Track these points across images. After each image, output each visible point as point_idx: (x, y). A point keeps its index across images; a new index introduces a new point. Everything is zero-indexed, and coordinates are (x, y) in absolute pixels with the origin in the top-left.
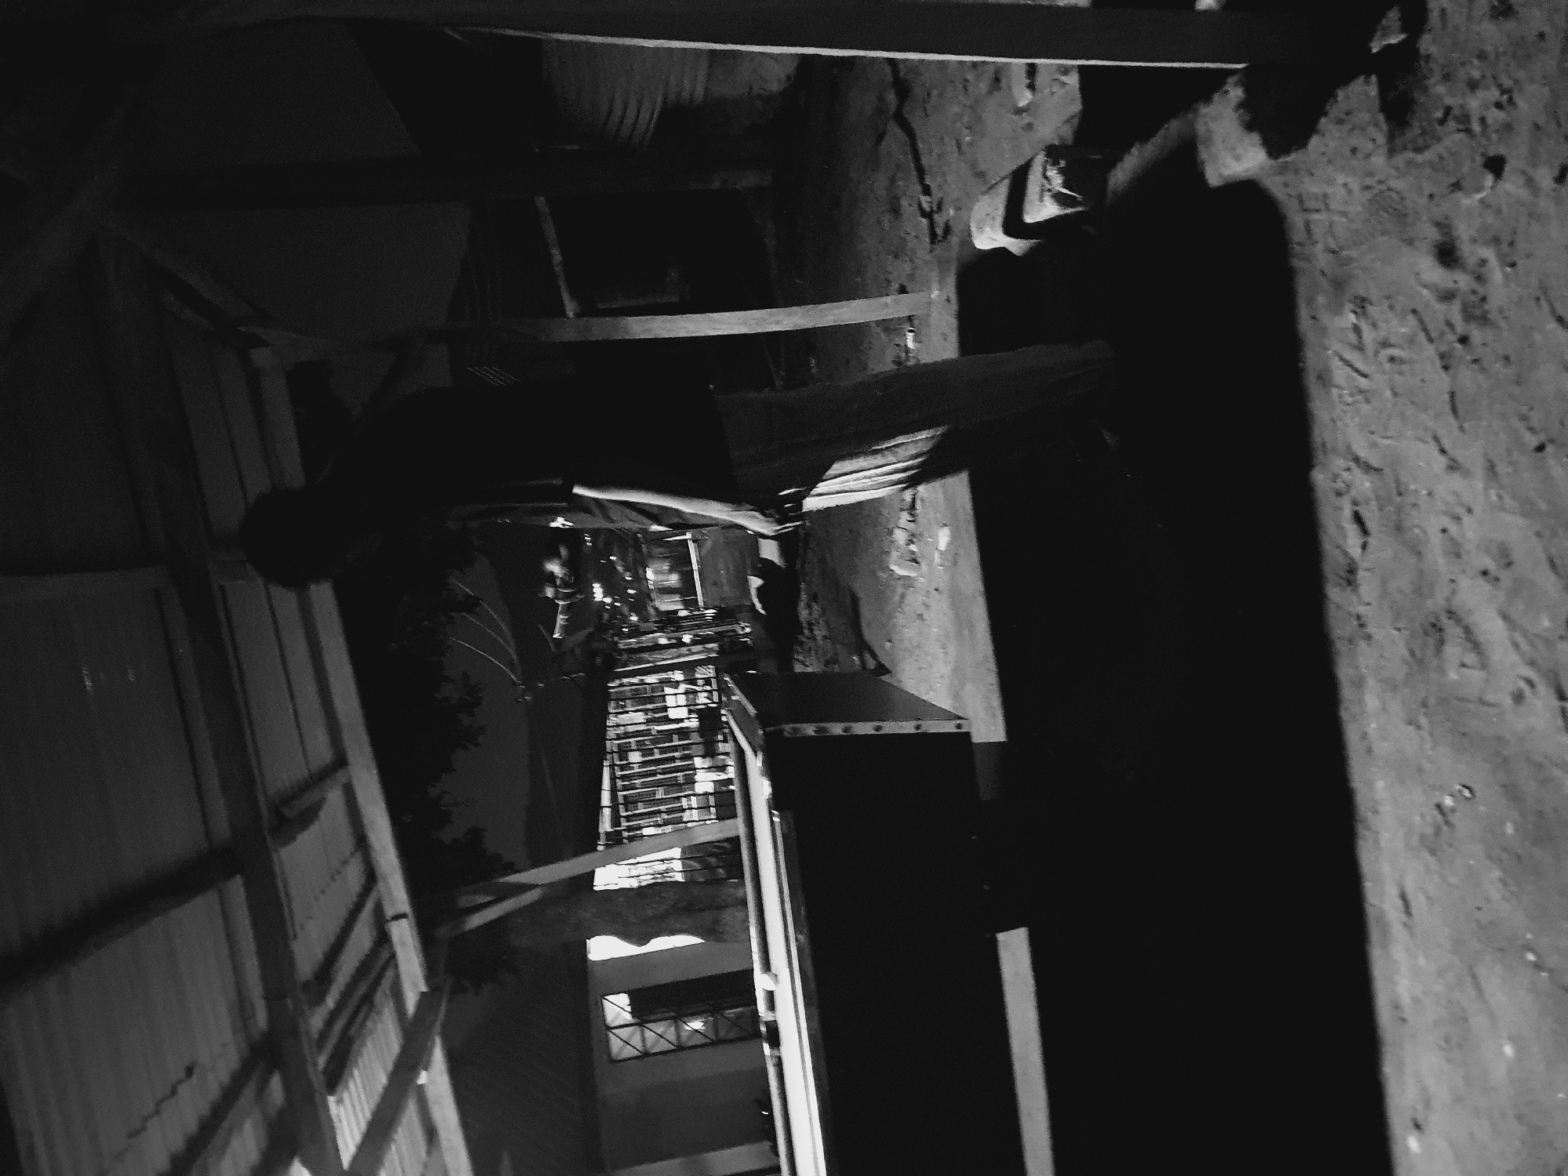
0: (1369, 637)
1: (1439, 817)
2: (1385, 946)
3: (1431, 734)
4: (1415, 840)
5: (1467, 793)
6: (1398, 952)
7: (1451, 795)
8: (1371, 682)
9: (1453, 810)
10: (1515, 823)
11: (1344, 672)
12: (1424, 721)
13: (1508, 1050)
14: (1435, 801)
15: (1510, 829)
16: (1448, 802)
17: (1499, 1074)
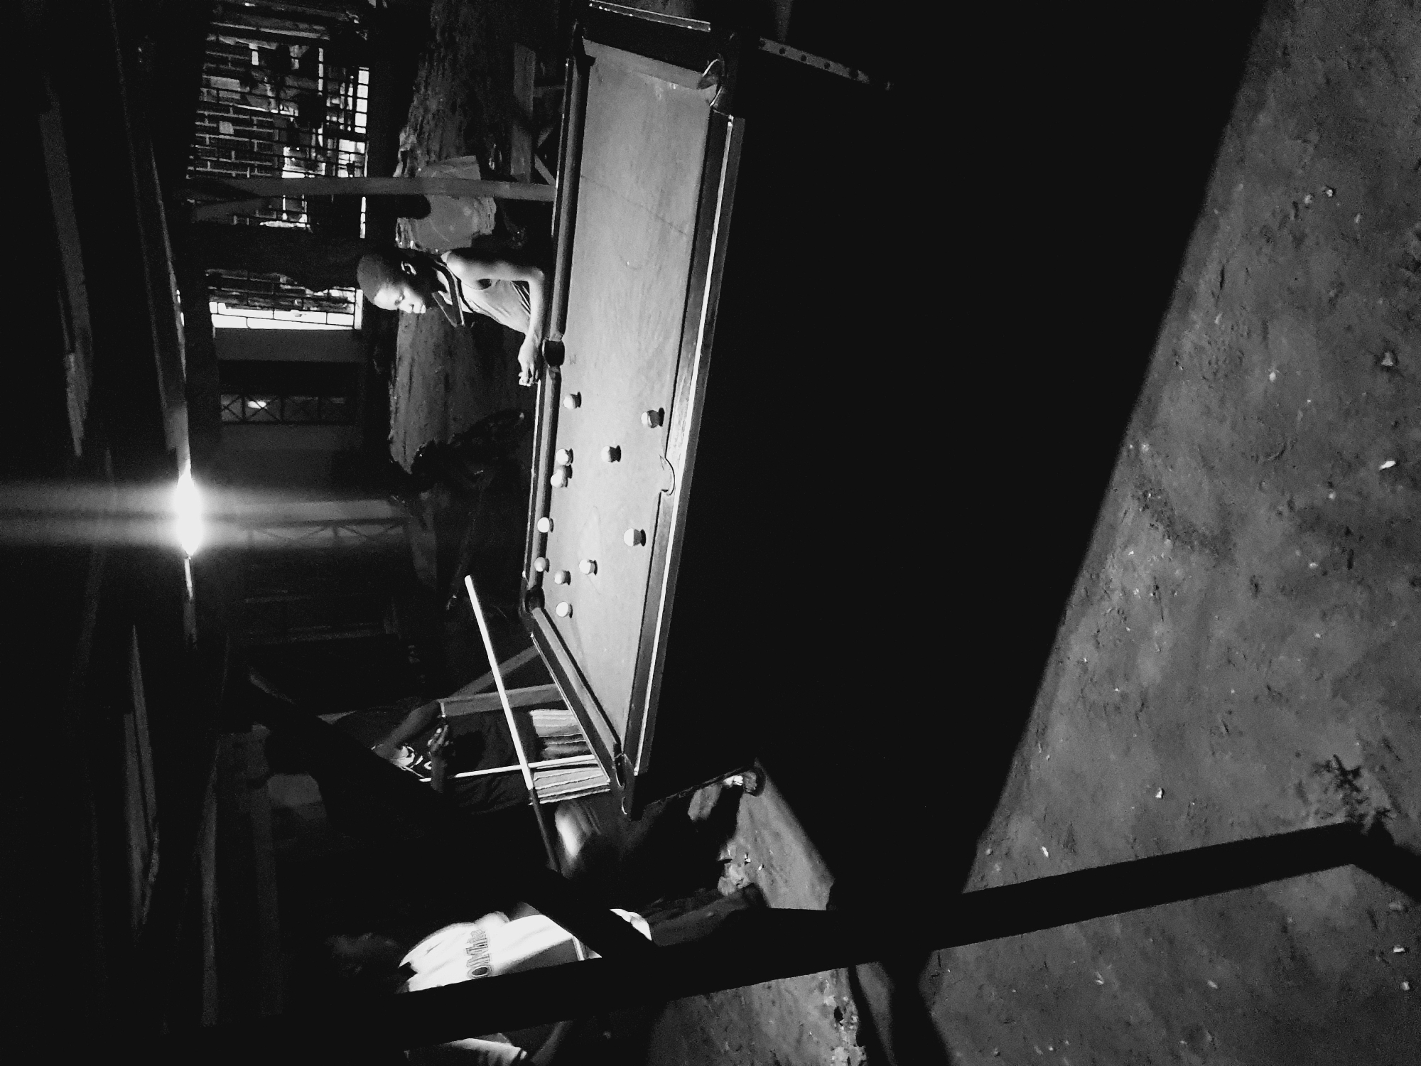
0: (1288, 65)
1: (1292, 213)
2: (1184, 313)
3: (1316, 147)
4: (1256, 230)
5: (1330, 192)
6: (1195, 316)
7: (1313, 195)
8: (1272, 103)
9: (1307, 207)
10: (1364, 215)
11: (1246, 93)
12: (1314, 137)
13: (1272, 376)
14: (1293, 199)
15: (1357, 220)
16: (1307, 199)
17: (1256, 392)
